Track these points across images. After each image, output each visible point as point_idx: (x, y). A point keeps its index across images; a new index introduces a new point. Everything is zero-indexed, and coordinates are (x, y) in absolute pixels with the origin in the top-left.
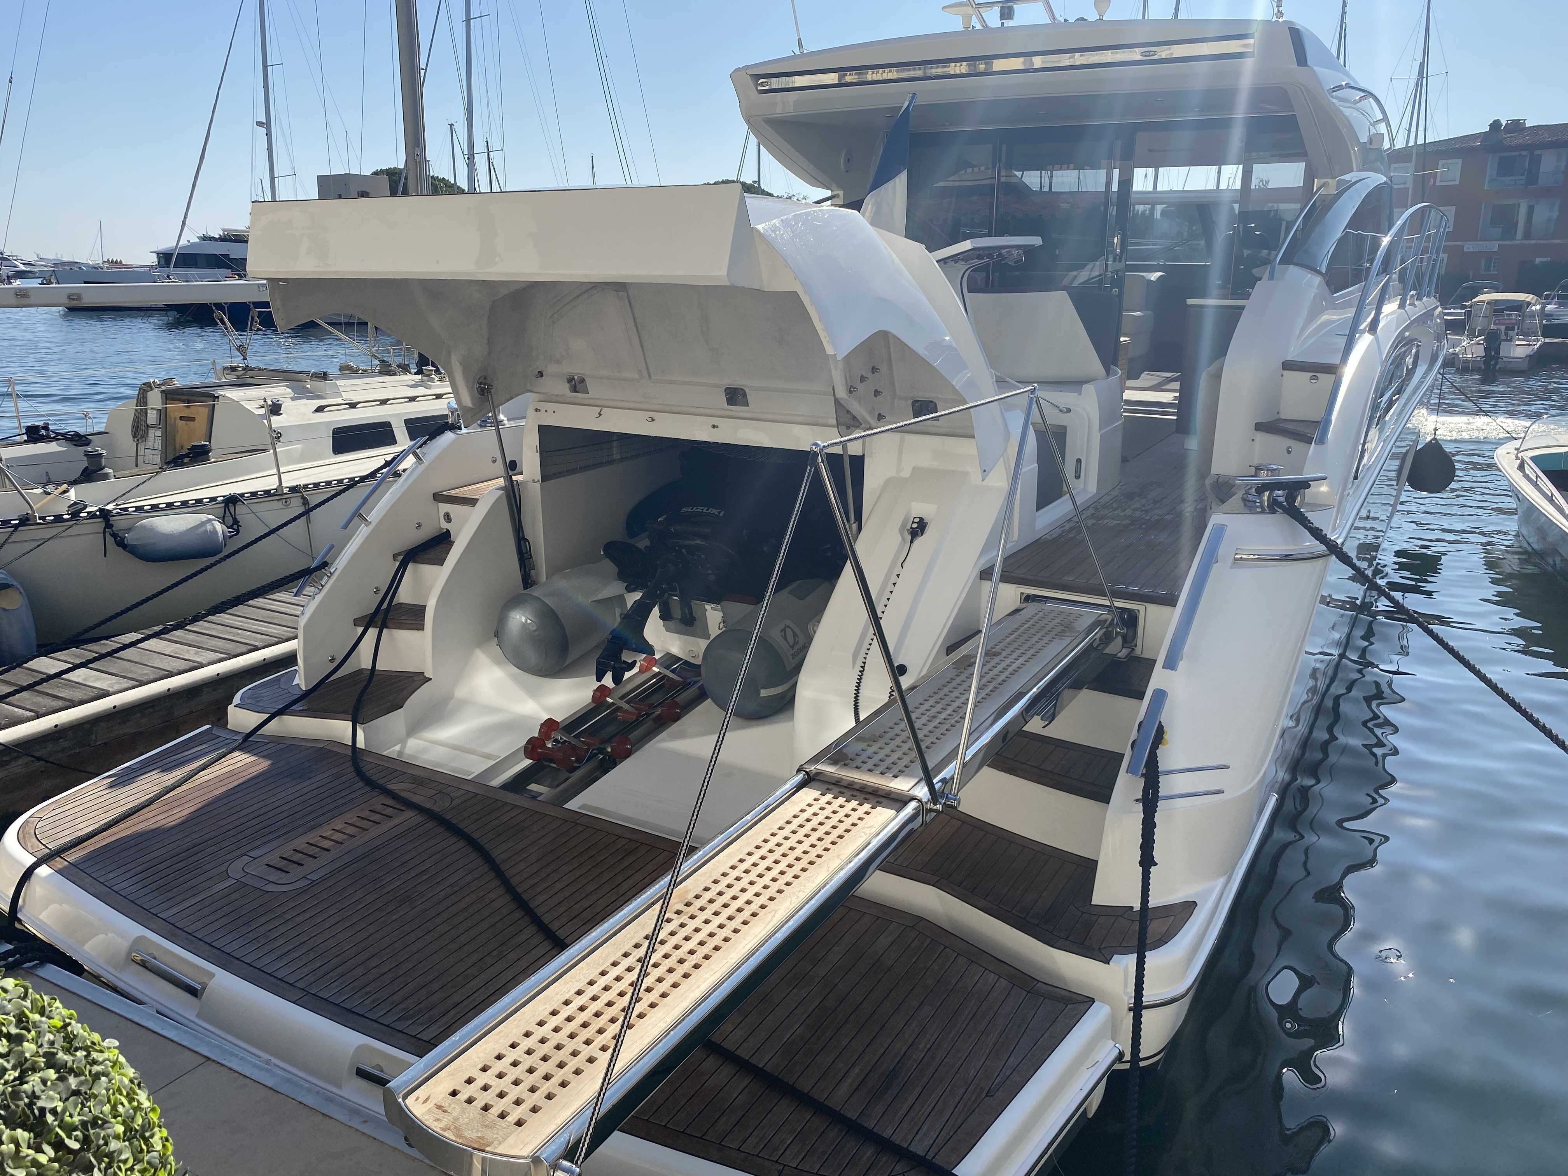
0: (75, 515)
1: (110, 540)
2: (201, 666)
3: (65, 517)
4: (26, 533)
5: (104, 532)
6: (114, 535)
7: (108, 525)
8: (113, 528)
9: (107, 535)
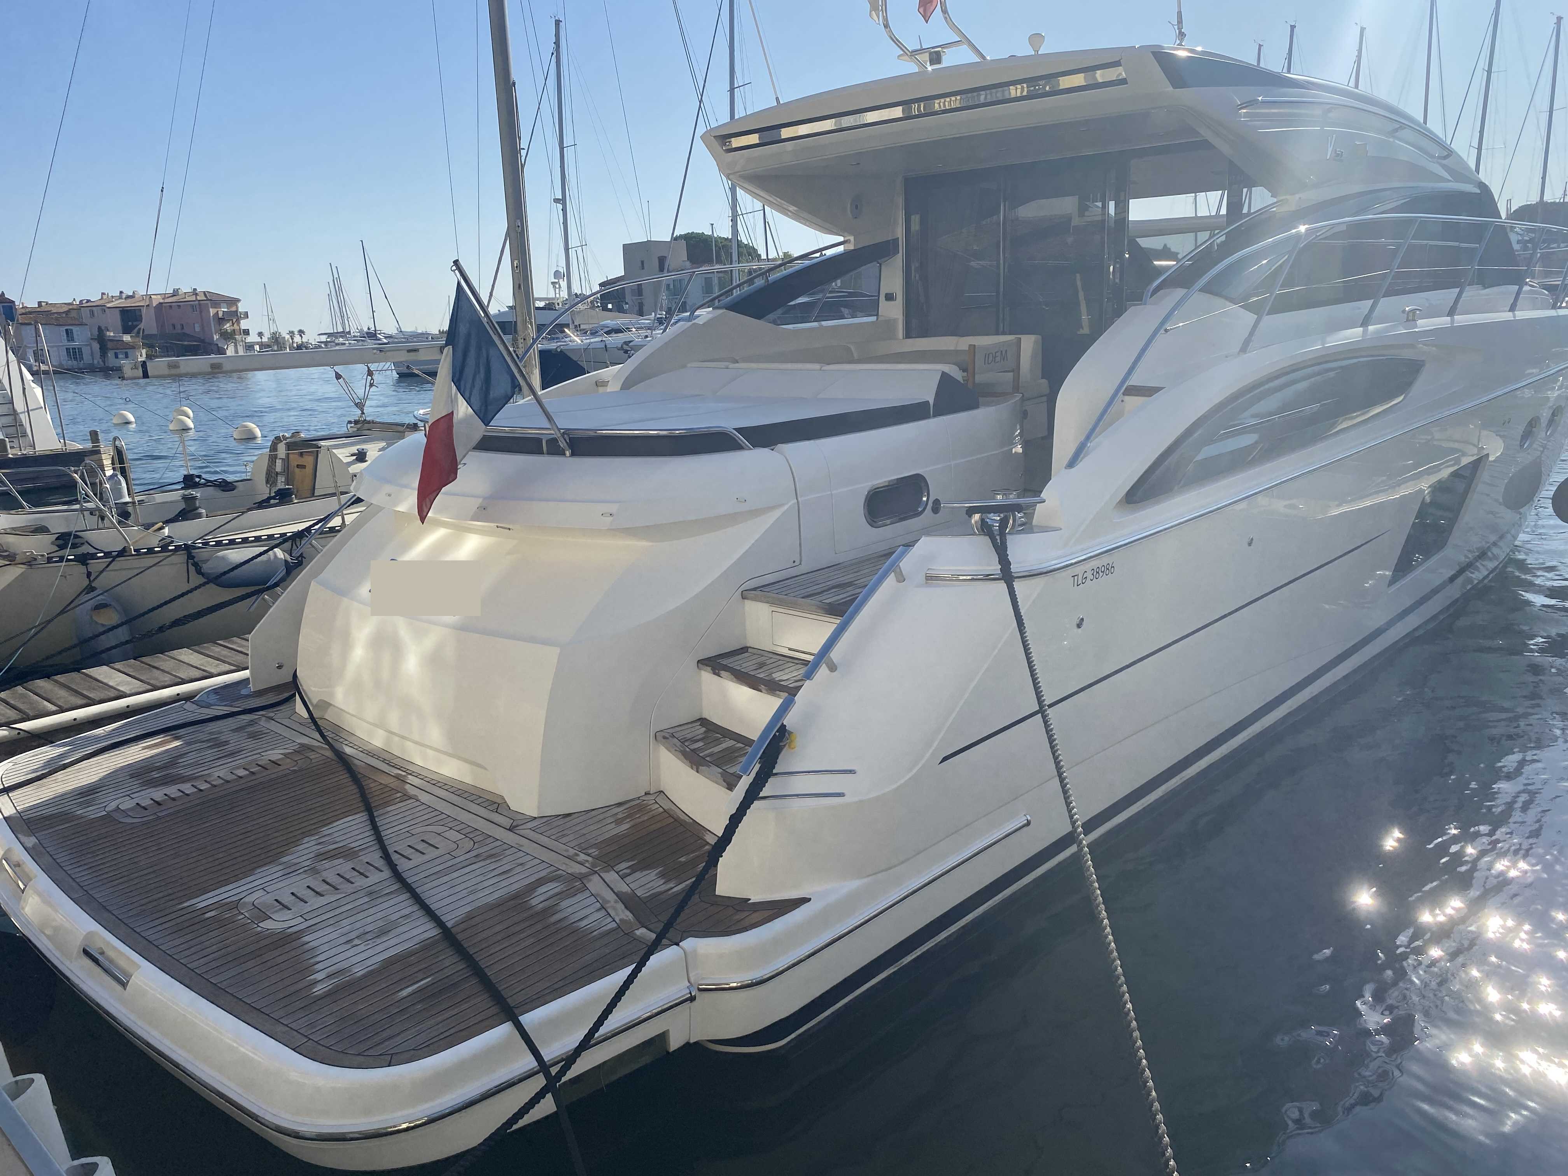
0: (164, 548)
1: (192, 569)
2: (211, 676)
3: (156, 549)
4: (120, 562)
5: (188, 562)
6: (196, 565)
7: (190, 557)
8: (195, 560)
9: (190, 565)
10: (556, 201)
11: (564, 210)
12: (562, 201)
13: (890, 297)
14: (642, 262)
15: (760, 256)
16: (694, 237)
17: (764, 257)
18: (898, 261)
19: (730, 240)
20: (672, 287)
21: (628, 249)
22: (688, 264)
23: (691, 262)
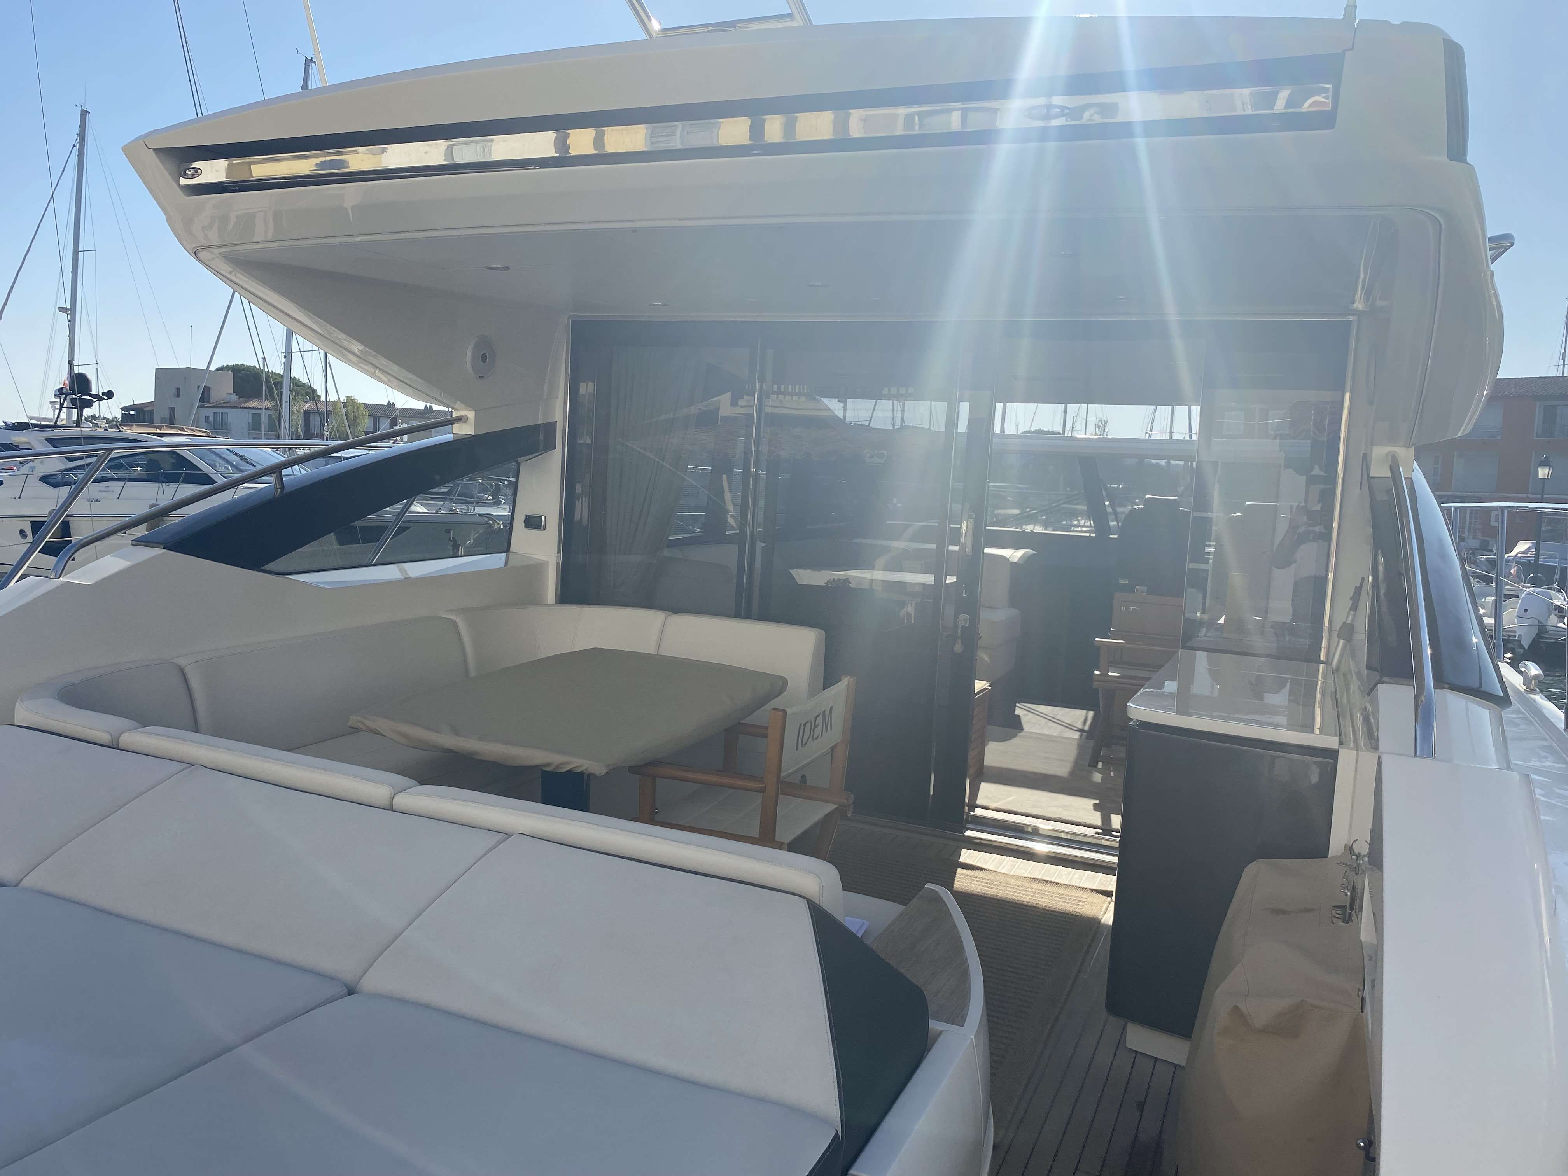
10: (61, 309)
11: (72, 322)
12: (71, 312)
13: (534, 523)
14: (178, 389)
15: (319, 397)
16: (244, 370)
17: (323, 398)
18: (555, 459)
19: (282, 376)
20: (212, 419)
21: (162, 376)
22: (234, 397)
23: (237, 394)
